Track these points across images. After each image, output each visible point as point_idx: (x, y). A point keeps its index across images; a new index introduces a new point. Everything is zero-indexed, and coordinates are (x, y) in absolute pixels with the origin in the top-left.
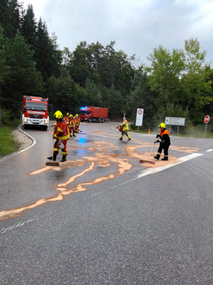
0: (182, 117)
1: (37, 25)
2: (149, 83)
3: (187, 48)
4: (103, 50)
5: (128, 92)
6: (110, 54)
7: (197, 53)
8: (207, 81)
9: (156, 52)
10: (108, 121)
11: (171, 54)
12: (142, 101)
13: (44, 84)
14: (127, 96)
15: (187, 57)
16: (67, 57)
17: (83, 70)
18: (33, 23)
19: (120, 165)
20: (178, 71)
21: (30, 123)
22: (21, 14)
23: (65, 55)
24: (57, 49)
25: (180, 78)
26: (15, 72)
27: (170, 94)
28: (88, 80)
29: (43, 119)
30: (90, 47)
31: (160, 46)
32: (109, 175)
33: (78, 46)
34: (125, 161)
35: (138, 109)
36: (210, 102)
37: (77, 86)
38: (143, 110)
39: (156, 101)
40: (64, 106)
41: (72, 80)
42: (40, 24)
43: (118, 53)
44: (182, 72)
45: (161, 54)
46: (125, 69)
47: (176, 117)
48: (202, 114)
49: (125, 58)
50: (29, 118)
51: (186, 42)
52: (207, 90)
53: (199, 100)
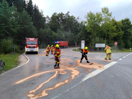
0: (104, 43)
1: (34, 7)
2: (86, 29)
3: (103, 12)
4: (64, 16)
5: (77, 34)
6: (67, 17)
7: (108, 13)
8: (114, 26)
9: (88, 14)
10: (68, 47)
11: (96, 15)
12: (84, 37)
13: (38, 32)
14: (77, 35)
15: (103, 15)
16: (48, 20)
17: (56, 25)
18: (32, 6)
19: (72, 73)
20: (100, 22)
21: (29, 51)
22: (26, 2)
23: (47, 19)
24: (43, 16)
25: (101, 25)
26: (23, 27)
27: (97, 33)
28: (58, 29)
29: (35, 49)
30: (58, 15)
31: (90, 12)
32: (65, 80)
33: (53, 15)
34: (76, 69)
35: (82, 41)
36: (116, 35)
37: (53, 32)
38: (84, 41)
39: (90, 36)
40: (47, 42)
41: (51, 30)
42: (35, 6)
43: (71, 17)
44: (101, 23)
45: (91, 15)
46: (75, 24)
47: (101, 43)
48: (113, 41)
49: (74, 18)
50: (28, 49)
51: (102, 9)
52: (114, 30)
53: (111, 35)
